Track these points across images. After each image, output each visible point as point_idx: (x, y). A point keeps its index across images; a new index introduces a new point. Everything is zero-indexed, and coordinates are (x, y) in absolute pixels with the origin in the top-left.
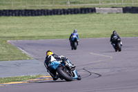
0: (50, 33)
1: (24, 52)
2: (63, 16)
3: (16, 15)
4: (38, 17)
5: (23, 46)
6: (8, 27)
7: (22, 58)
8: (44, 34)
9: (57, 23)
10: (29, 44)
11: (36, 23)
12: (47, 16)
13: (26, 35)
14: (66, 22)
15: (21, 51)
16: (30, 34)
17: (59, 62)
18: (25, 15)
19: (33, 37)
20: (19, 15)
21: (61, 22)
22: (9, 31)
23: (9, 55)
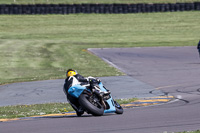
0: (150, 38)
1: (112, 65)
2: (169, 13)
3: (100, 12)
4: (133, 14)
5: (110, 56)
6: (89, 29)
7: (109, 73)
8: (141, 39)
9: (159, 23)
10: (119, 54)
11: (130, 24)
12: (145, 14)
13: (115, 41)
14: (174, 22)
15: (107, 64)
16: (120, 40)
17: (84, 87)
18: (114, 12)
19: (126, 43)
20: (105, 12)
21: (165, 22)
22: (90, 34)
23: (90, 69)
